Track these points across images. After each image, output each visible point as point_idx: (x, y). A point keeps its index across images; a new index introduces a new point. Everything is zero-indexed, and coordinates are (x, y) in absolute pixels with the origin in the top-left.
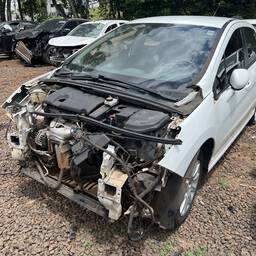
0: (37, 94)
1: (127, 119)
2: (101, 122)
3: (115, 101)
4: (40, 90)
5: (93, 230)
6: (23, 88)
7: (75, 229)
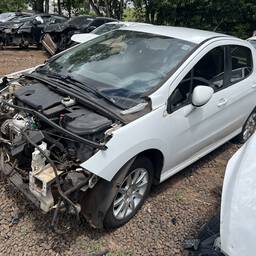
0: (14, 86)
1: (72, 120)
2: (49, 120)
3: (72, 101)
4: (17, 83)
5: (37, 219)
6: (5, 79)
7: (21, 215)
